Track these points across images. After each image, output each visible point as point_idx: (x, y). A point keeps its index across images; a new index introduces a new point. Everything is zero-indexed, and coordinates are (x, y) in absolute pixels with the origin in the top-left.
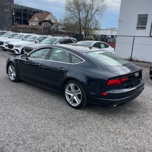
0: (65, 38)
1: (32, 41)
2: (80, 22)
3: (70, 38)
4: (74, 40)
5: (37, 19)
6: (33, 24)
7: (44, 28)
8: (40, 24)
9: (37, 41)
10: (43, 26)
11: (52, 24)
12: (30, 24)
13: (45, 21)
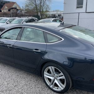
0: (29, 18)
1: (4, 23)
2: (36, 7)
3: (33, 18)
4: (36, 19)
5: (7, 8)
6: (4, 11)
7: (12, 13)
8: (9, 10)
9: (8, 22)
10: (11, 12)
11: (18, 10)
12: (2, 11)
13: (12, 8)
